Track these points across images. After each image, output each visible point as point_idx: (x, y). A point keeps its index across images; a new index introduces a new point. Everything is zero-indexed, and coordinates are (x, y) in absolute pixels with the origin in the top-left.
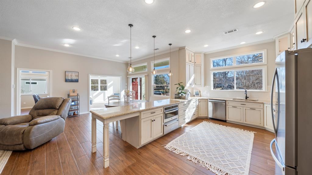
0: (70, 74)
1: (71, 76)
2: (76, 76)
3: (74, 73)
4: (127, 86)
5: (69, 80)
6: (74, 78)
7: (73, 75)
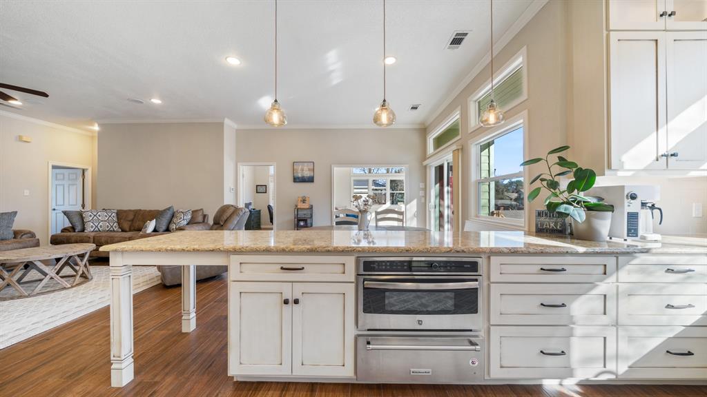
0: (300, 167)
1: (302, 170)
2: (309, 170)
3: (306, 164)
4: (425, 189)
5: (298, 178)
6: (307, 174)
7: (306, 168)
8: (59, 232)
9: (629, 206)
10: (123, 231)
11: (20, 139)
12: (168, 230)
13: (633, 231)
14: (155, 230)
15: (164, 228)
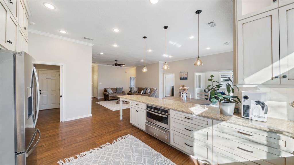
0: (182, 74)
2: (186, 75)
3: (184, 73)
5: (182, 78)
6: (185, 76)
7: (184, 74)
8: (129, 92)
9: (244, 102)
10: (139, 93)
11: (125, 72)
12: (145, 93)
13: (246, 114)
14: (143, 93)
15: (144, 93)
